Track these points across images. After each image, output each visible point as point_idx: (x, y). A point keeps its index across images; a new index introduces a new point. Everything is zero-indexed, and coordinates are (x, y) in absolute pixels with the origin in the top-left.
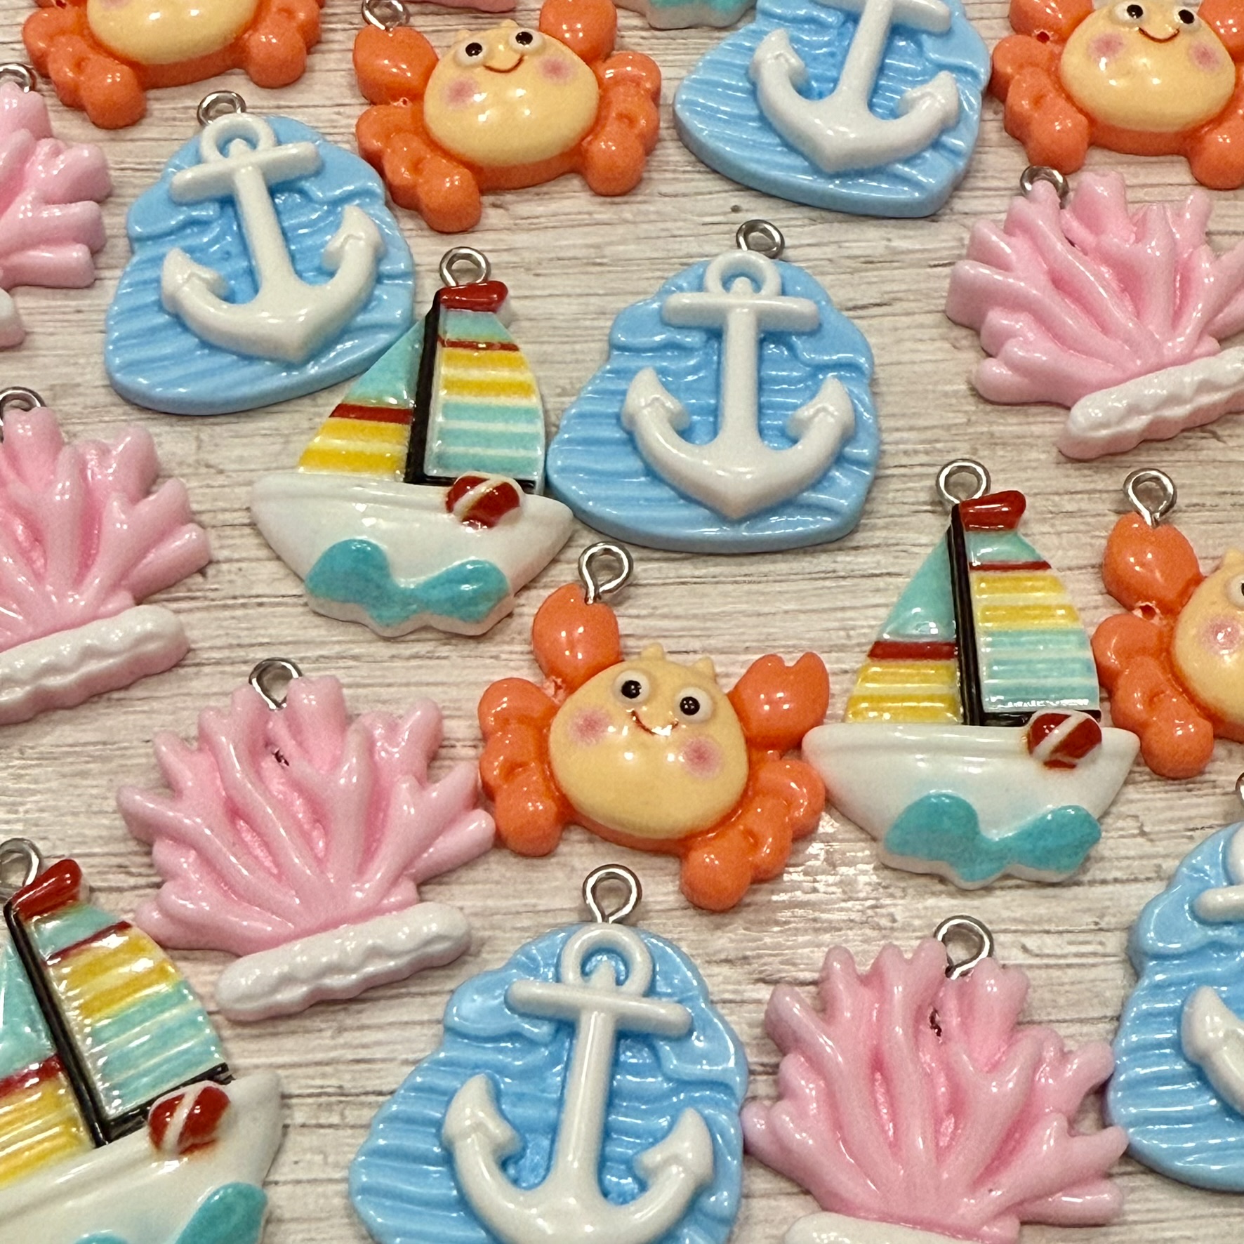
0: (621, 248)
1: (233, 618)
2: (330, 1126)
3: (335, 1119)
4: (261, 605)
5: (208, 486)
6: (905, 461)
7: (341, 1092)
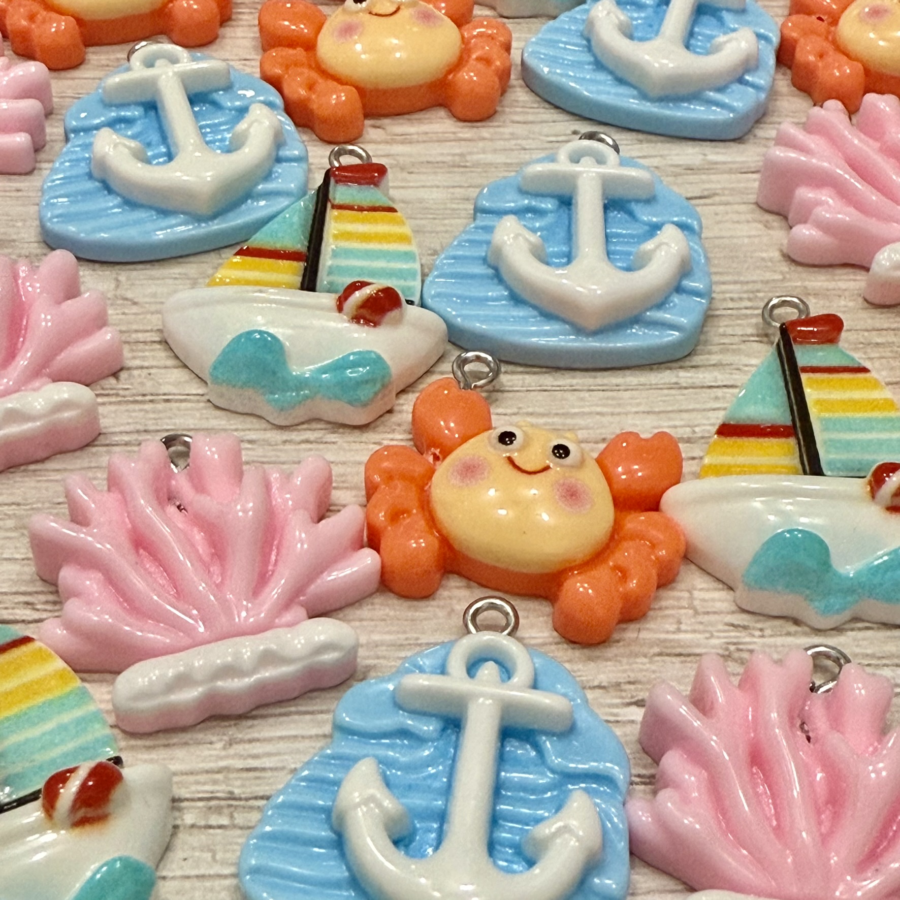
0: (482, 156)
1: (141, 410)
2: (220, 827)
3: (225, 821)
4: (168, 401)
5: (124, 314)
6: (731, 305)
7: (232, 797)
